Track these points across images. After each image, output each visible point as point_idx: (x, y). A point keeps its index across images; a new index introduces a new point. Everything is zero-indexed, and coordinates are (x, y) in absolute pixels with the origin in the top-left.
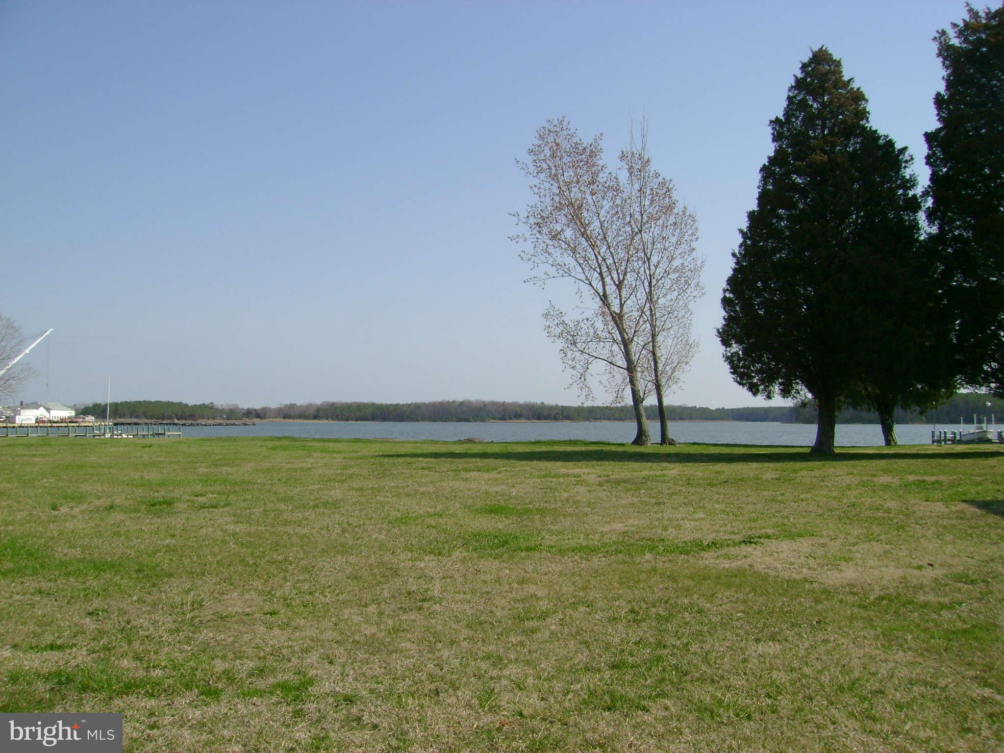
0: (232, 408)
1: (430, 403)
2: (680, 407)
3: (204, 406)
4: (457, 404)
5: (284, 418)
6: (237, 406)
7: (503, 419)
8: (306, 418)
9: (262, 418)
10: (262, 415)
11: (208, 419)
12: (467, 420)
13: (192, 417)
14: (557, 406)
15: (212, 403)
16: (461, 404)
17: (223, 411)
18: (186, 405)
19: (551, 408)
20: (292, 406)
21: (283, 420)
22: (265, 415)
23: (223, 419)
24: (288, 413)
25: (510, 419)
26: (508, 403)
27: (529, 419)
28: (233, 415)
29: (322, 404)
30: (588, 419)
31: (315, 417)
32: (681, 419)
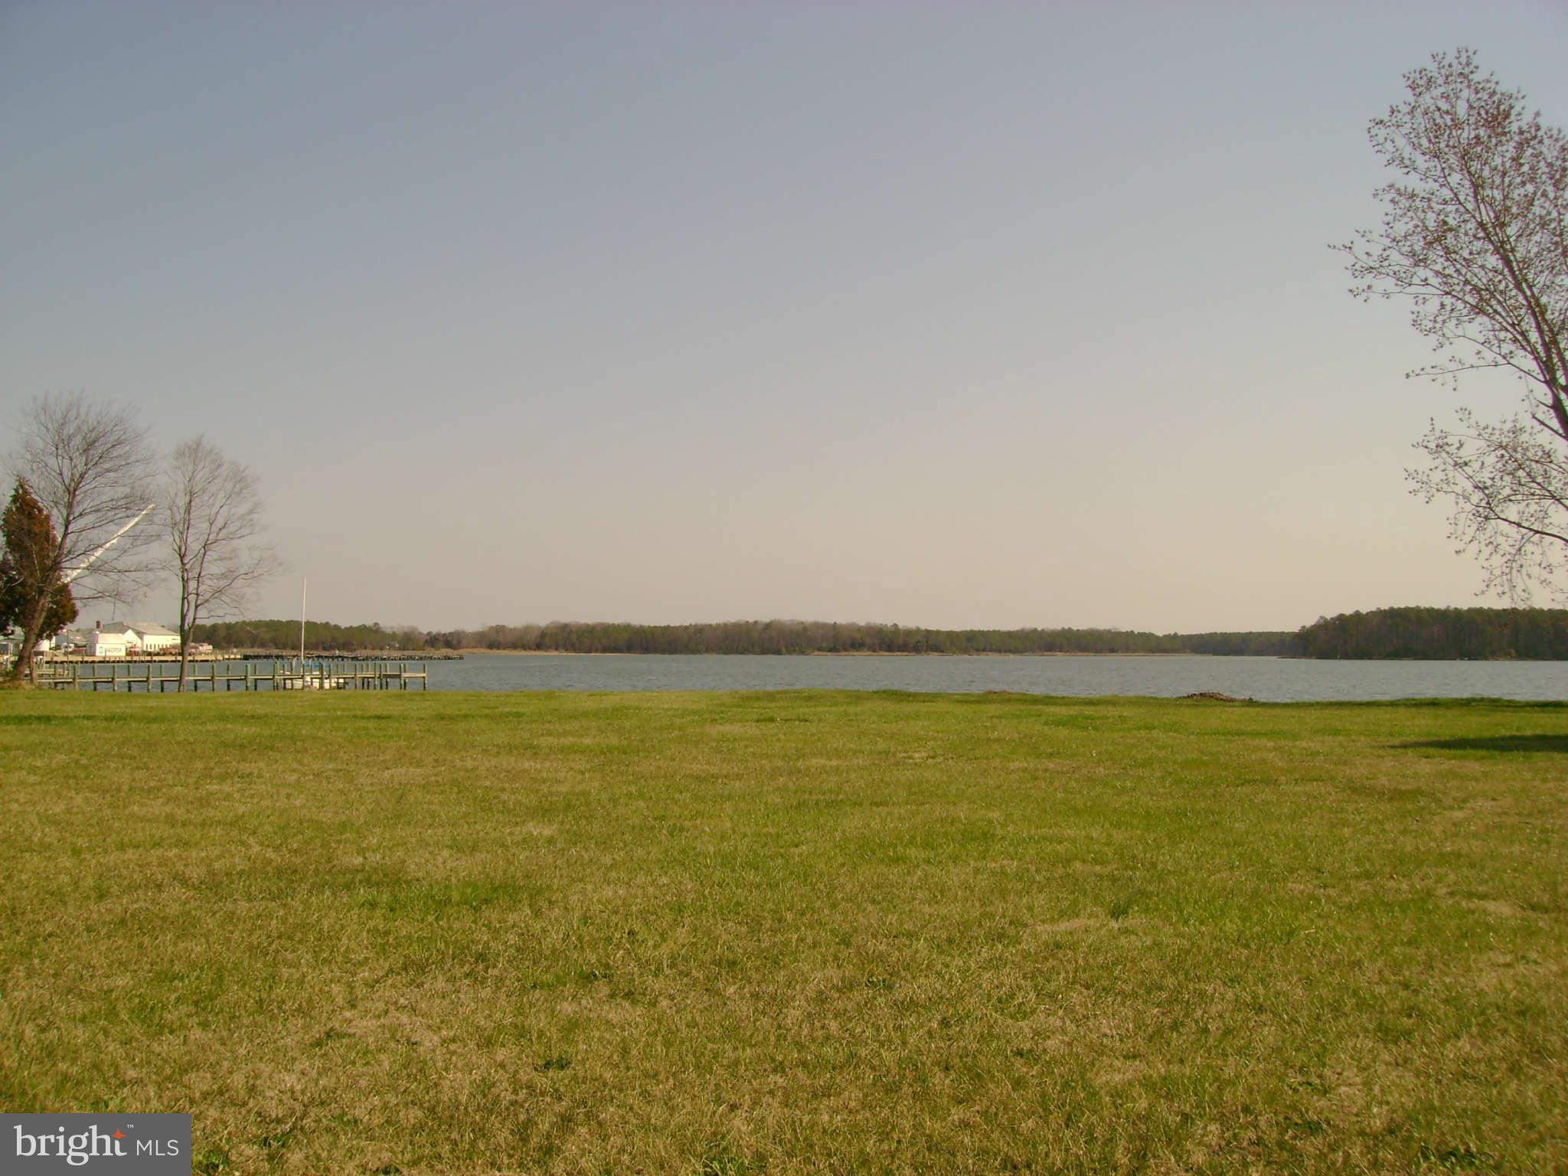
0: (407, 630)
1: (718, 626)
2: (1109, 631)
3: (363, 629)
4: (760, 627)
5: (491, 646)
6: (416, 629)
7: (834, 649)
8: (525, 647)
9: (455, 649)
10: (455, 642)
11: (373, 649)
12: (778, 652)
13: (346, 646)
14: (918, 630)
15: (376, 624)
16: (768, 626)
17: (394, 636)
18: (336, 627)
19: (908, 633)
20: (500, 629)
21: (489, 651)
22: (459, 642)
23: (395, 649)
24: (495, 640)
25: (845, 650)
26: (841, 626)
27: (874, 651)
28: (412, 644)
29: (547, 627)
30: (966, 651)
31: (539, 646)
32: (1112, 651)
